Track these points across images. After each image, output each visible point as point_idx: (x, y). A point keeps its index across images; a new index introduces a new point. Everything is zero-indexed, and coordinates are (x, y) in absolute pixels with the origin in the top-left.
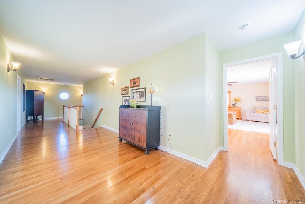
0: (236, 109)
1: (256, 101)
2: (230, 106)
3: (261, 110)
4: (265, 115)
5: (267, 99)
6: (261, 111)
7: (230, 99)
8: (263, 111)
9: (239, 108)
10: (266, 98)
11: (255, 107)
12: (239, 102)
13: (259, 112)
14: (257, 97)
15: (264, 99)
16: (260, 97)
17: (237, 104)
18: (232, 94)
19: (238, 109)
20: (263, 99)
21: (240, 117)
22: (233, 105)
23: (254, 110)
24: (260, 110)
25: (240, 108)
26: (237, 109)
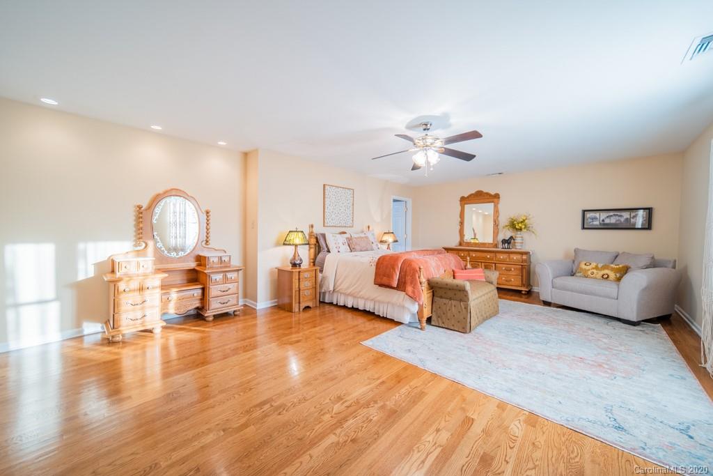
0: (512, 256)
1: (583, 228)
2: (496, 246)
3: (600, 266)
4: (614, 286)
5: (622, 220)
6: (596, 268)
7: (495, 221)
8: (604, 267)
9: (522, 253)
10: (621, 216)
11: (576, 251)
12: (524, 230)
13: (589, 273)
14: (588, 215)
15: (613, 220)
16: (597, 215)
17: (518, 240)
18: (502, 205)
19: (519, 257)
20: (607, 221)
21: (523, 285)
22: (504, 241)
23: (574, 262)
24: (594, 265)
25: (527, 253)
26: (515, 257)
